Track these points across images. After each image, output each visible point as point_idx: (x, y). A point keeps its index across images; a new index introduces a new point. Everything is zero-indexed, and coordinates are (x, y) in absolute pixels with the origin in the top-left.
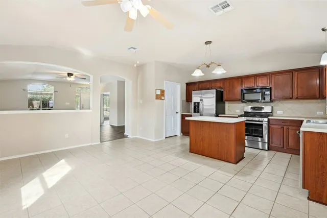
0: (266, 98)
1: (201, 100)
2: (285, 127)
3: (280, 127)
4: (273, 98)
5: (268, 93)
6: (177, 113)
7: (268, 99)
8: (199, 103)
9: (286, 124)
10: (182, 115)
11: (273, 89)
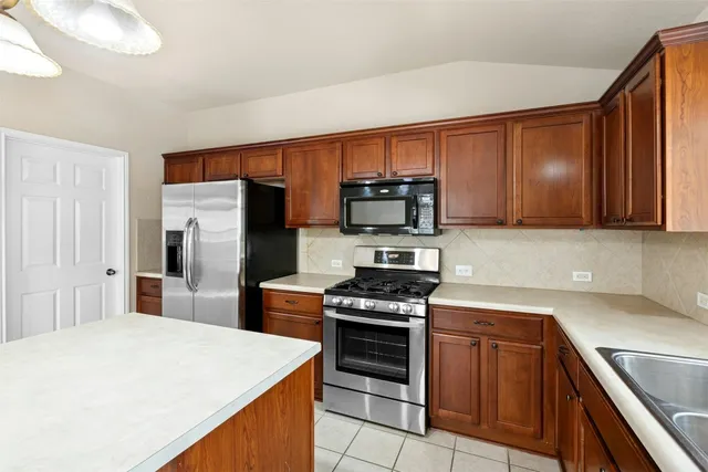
0: (421, 221)
1: (190, 222)
2: (484, 341)
3: (467, 340)
4: (444, 220)
5: (427, 199)
6: (111, 272)
7: (426, 222)
8: (178, 235)
9: (489, 329)
10: (140, 280)
11: (443, 187)
